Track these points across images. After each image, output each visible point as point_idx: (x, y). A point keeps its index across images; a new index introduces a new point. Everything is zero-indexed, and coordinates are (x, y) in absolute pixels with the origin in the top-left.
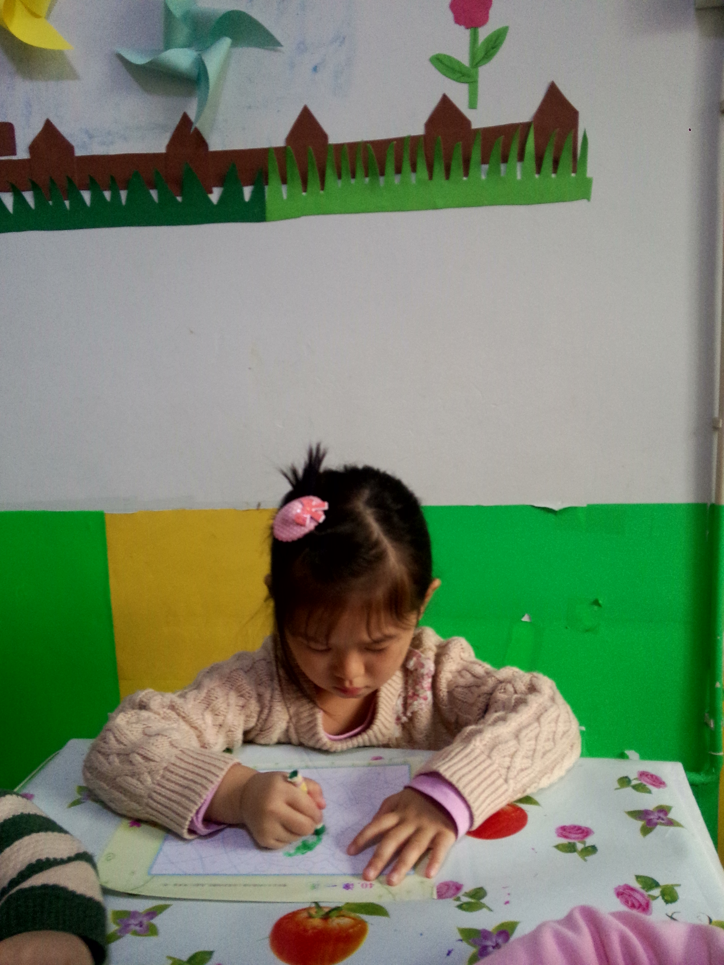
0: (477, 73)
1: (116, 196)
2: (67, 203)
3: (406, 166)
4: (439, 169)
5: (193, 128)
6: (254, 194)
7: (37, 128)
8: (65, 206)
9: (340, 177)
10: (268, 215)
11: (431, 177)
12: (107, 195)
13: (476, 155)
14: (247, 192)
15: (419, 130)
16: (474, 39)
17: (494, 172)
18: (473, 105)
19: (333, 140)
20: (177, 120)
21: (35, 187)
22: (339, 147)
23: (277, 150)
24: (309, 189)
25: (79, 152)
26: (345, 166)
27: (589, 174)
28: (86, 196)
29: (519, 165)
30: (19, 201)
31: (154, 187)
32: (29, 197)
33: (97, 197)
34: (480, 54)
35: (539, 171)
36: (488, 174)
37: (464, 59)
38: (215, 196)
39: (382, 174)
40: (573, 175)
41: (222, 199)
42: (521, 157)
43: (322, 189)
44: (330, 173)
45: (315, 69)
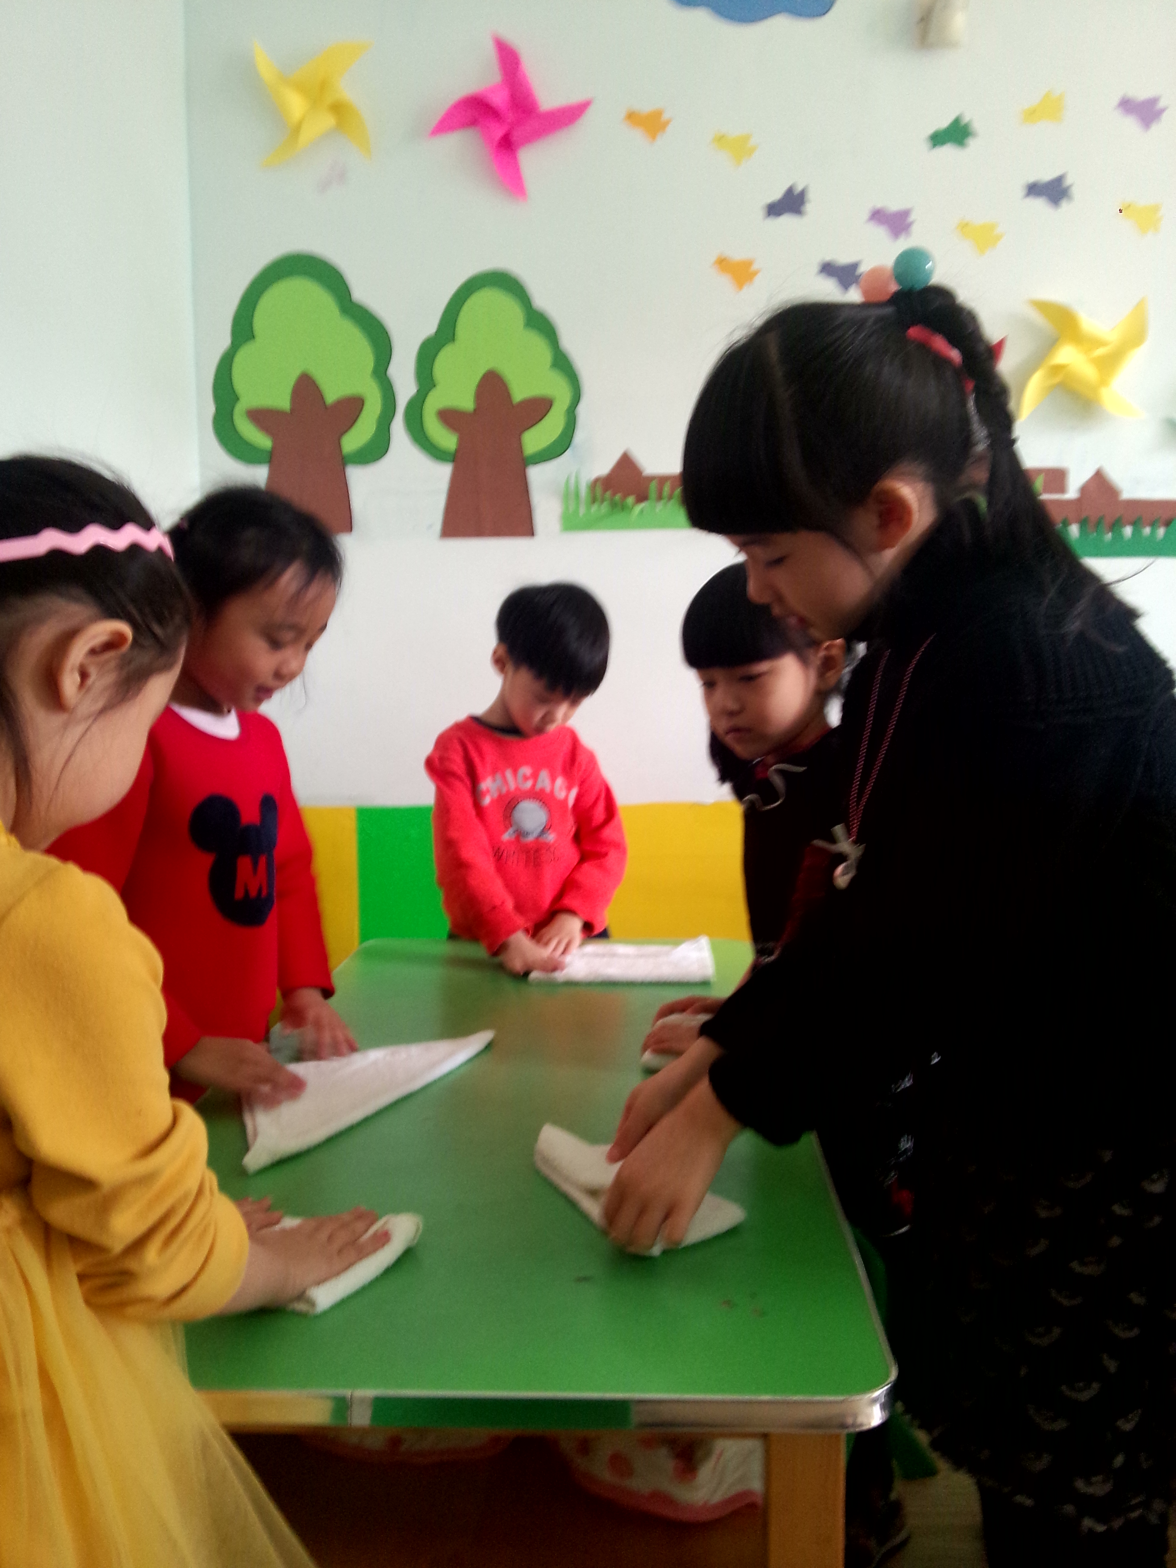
1: (1154, 532)
2: (1108, 536)
7: (1088, 475)
8: (1106, 538)
12: (1147, 531)
21: (1081, 522)
25: (1124, 496)
28: (1128, 531)
32: (1074, 529)
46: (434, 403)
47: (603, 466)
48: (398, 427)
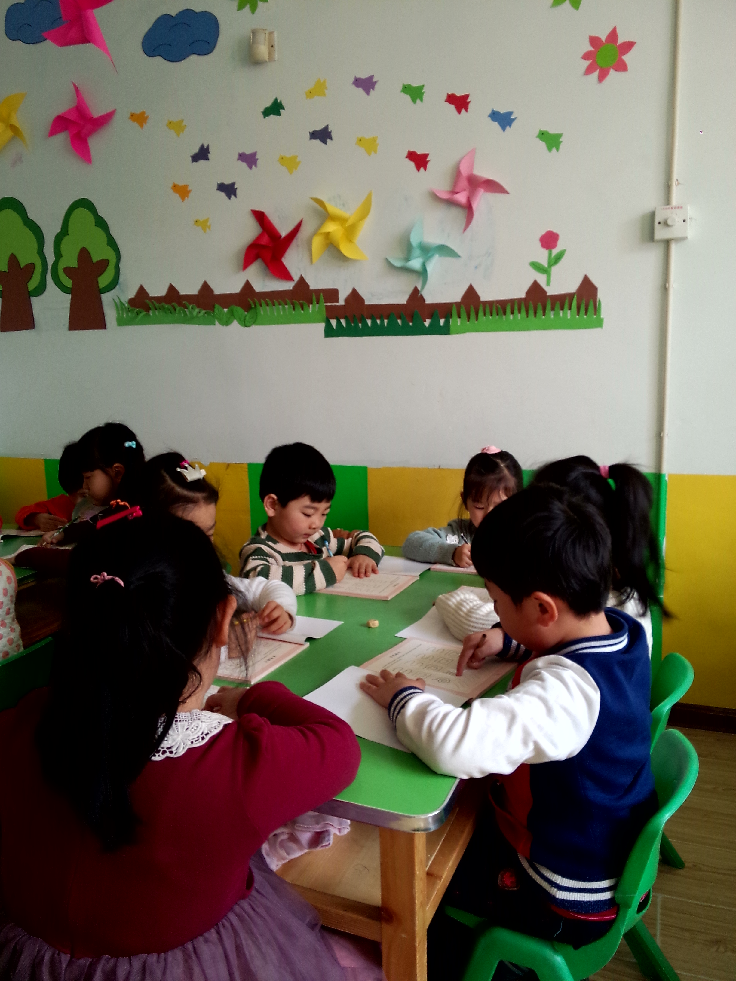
0: (550, 270)
1: (382, 322)
2: (360, 325)
3: (516, 311)
4: (531, 312)
5: (420, 294)
6: (445, 323)
7: (348, 291)
8: (359, 326)
9: (485, 315)
10: (451, 332)
11: (527, 317)
12: (378, 322)
13: (548, 307)
14: (442, 321)
15: (523, 295)
16: (550, 254)
17: (556, 315)
18: (548, 283)
19: (482, 299)
20: (411, 289)
21: (346, 318)
22: (485, 303)
23: (456, 304)
24: (471, 320)
25: (367, 302)
26: (488, 311)
27: (602, 317)
28: (369, 322)
29: (569, 311)
30: (339, 323)
31: (400, 318)
32: (343, 322)
33: (374, 323)
34: (553, 261)
35: (578, 314)
36: (554, 315)
37: (545, 264)
38: (427, 323)
39: (505, 314)
40: (595, 316)
41: (430, 325)
42: (570, 308)
43: (477, 320)
44: (481, 313)
45: (476, 267)
46: (62, 265)
47: (132, 293)
48: (49, 277)
